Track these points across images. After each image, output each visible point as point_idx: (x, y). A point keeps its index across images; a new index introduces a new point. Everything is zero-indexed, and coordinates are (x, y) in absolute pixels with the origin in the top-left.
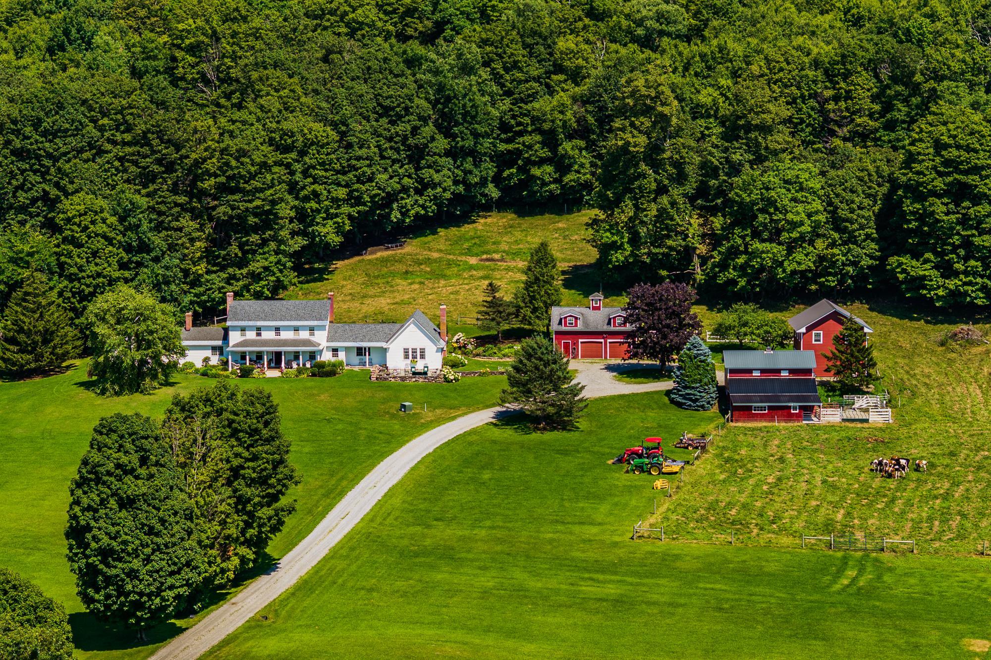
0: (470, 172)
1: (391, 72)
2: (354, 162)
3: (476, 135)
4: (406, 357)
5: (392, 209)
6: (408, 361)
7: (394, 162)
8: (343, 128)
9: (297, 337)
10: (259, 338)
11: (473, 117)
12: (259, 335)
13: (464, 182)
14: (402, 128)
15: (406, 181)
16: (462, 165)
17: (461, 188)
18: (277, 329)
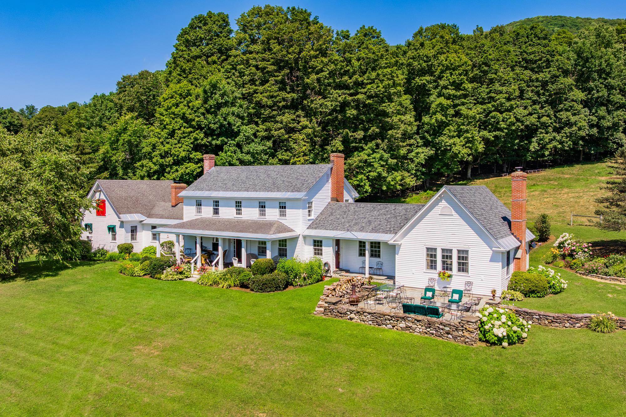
0: (603, 118)
1: (536, 36)
2: (493, 95)
3: (610, 88)
4: (432, 265)
5: (530, 142)
6: (434, 274)
7: (534, 102)
8: (486, 68)
9: (262, 219)
10: (216, 217)
11: (608, 74)
12: (216, 212)
13: (598, 126)
14: (543, 76)
15: (544, 119)
16: (596, 112)
17: (595, 131)
18: (238, 204)
